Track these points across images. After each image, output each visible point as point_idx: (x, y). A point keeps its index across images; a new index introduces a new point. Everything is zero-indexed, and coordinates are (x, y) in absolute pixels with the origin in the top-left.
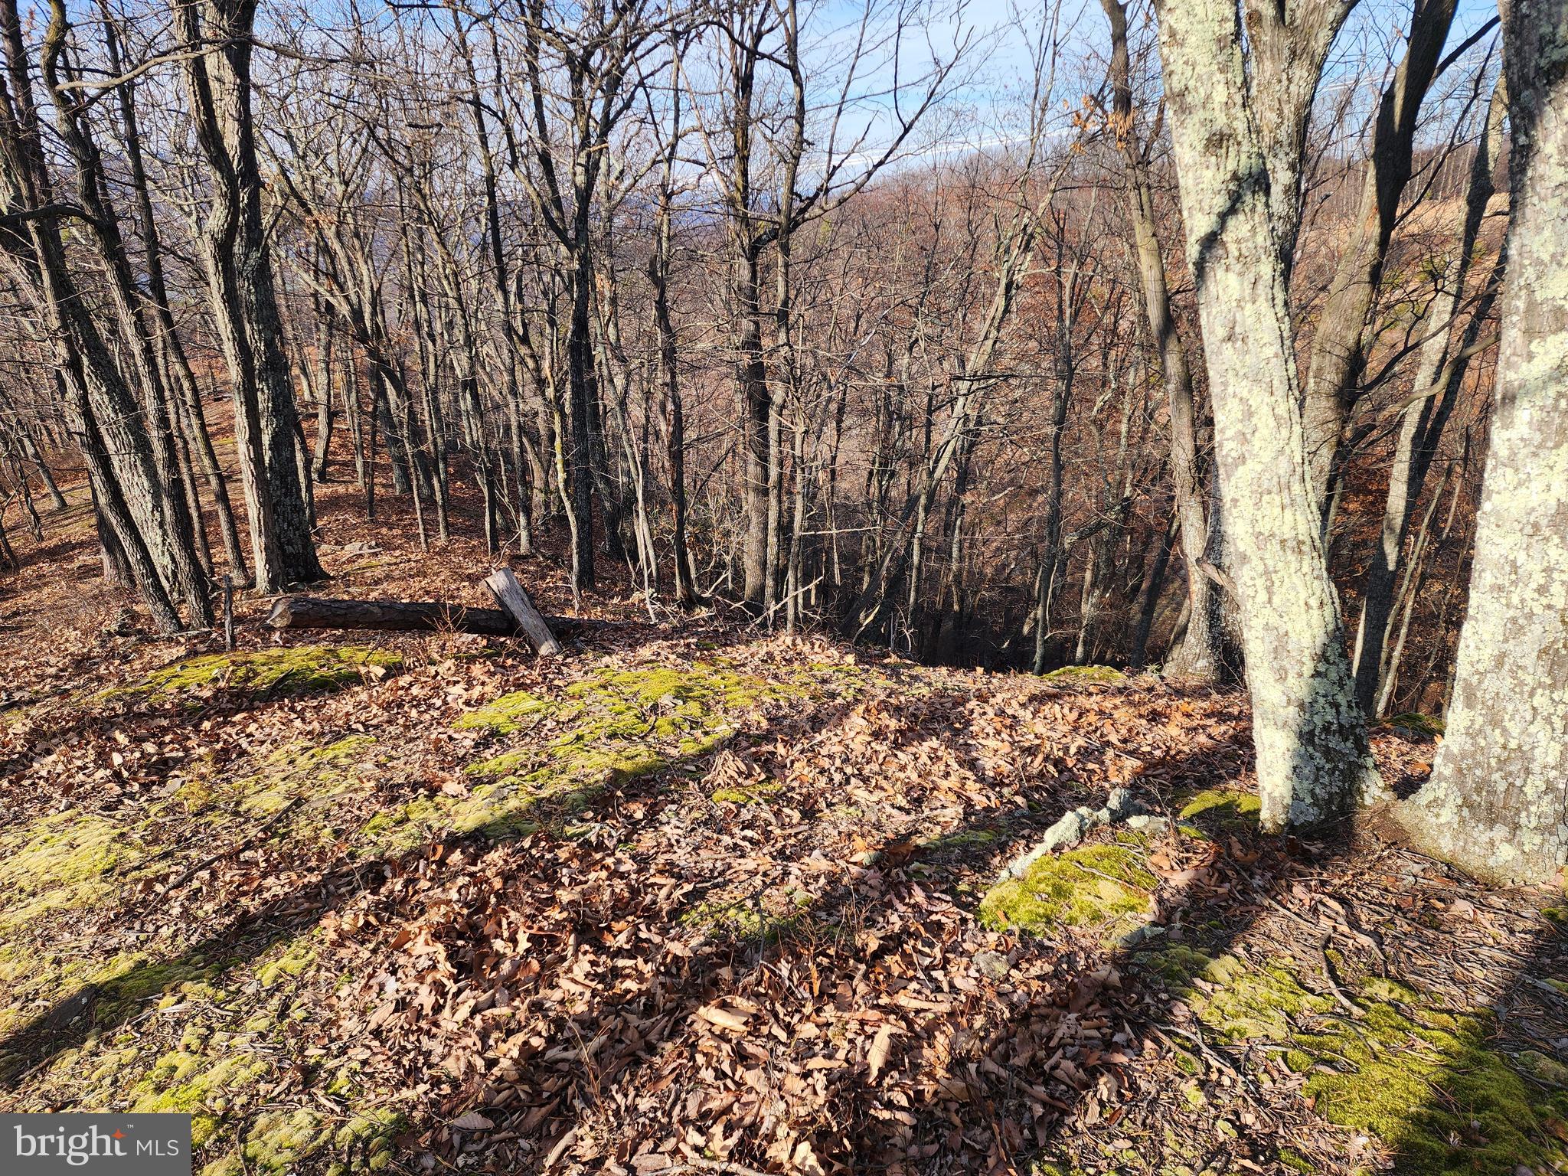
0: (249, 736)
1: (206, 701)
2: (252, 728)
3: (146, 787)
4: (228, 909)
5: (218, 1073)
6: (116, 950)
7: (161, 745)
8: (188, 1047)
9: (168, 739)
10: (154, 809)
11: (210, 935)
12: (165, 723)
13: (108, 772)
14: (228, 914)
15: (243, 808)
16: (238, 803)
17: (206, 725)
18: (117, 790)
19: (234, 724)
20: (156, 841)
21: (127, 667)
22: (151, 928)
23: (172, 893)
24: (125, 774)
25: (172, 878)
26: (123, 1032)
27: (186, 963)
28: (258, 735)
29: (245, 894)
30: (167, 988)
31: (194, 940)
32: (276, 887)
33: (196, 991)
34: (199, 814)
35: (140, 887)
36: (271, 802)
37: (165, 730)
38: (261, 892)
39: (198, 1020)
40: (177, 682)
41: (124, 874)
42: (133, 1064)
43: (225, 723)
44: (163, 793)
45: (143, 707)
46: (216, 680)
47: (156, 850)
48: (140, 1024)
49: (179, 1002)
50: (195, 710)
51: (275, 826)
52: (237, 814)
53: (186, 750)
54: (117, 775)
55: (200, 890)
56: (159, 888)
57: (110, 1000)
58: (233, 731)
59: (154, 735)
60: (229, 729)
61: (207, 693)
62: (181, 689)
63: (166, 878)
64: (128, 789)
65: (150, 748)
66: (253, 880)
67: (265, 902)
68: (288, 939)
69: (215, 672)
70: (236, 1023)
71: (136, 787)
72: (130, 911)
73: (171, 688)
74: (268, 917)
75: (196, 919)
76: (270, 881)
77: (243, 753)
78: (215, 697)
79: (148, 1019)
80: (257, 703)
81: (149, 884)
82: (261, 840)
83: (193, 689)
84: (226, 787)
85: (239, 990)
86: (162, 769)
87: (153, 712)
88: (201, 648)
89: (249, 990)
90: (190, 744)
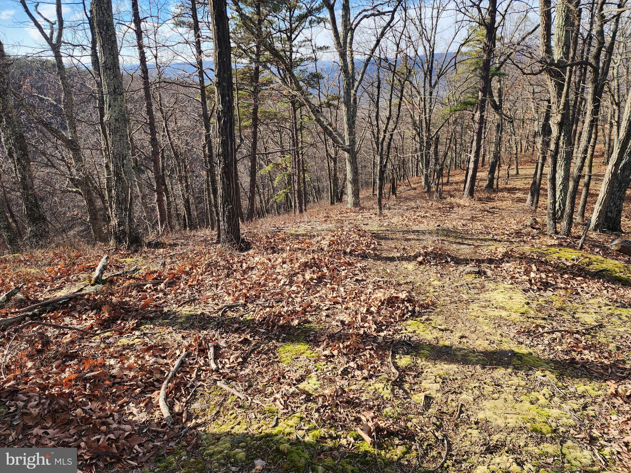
0: (582, 288)
1: (568, 266)
2: (584, 285)
3: (539, 289)
4: (567, 353)
5: (555, 412)
6: (522, 343)
7: (547, 276)
8: (544, 395)
9: (550, 275)
10: (541, 299)
11: (557, 358)
12: (551, 269)
13: (527, 278)
14: (567, 355)
15: (576, 316)
16: (574, 313)
17: (566, 276)
18: (529, 286)
19: (577, 281)
20: (540, 311)
21: (533, 241)
22: (536, 343)
23: (545, 334)
24: (533, 281)
25: (546, 329)
26: (521, 373)
27: (548, 363)
28: (586, 289)
29: (575, 351)
30: (540, 368)
31: (551, 356)
32: (588, 356)
33: (551, 377)
34: (559, 309)
35: (534, 325)
36: (590, 319)
37: (550, 272)
38: (581, 354)
39: (549, 387)
40: (558, 255)
41: (528, 318)
42: (524, 387)
43: (573, 279)
44: (544, 294)
45: (543, 259)
46: (573, 260)
47: (540, 315)
48: (527, 375)
49: (543, 376)
50: (562, 268)
51: (589, 331)
52: (573, 317)
53: (556, 282)
54: (530, 281)
55: (556, 339)
56: (540, 329)
57: (519, 359)
58: (576, 283)
59: (545, 271)
60: (574, 282)
61: (568, 264)
62: (559, 258)
63: (543, 327)
64: (532, 287)
65: (543, 276)
66: (579, 347)
67: (583, 359)
68: (591, 380)
69: (574, 257)
70: (564, 398)
71: (536, 288)
72: (528, 332)
73: (555, 256)
74: (583, 366)
75: (553, 349)
76: (586, 352)
77: (578, 294)
78: (572, 266)
79: (531, 375)
80: (588, 276)
81: (537, 326)
82: (583, 333)
83: (563, 260)
84: (570, 304)
85: (567, 387)
86: (546, 286)
87: (546, 263)
88: (565, 244)
89: (572, 390)
90: (558, 281)
